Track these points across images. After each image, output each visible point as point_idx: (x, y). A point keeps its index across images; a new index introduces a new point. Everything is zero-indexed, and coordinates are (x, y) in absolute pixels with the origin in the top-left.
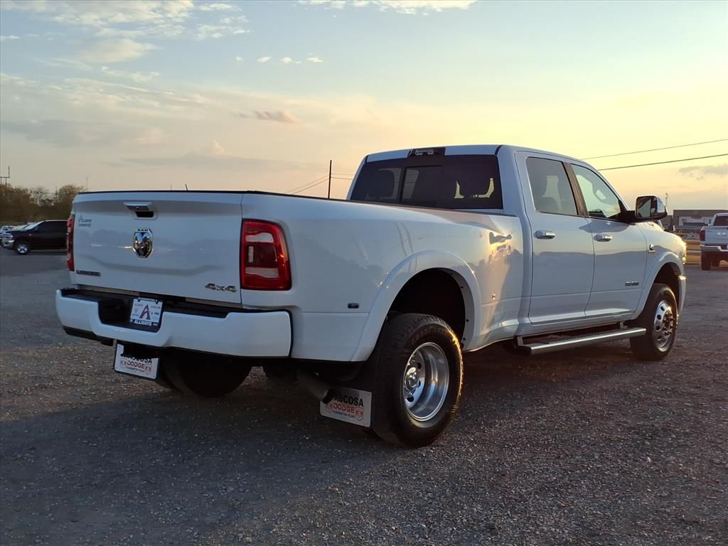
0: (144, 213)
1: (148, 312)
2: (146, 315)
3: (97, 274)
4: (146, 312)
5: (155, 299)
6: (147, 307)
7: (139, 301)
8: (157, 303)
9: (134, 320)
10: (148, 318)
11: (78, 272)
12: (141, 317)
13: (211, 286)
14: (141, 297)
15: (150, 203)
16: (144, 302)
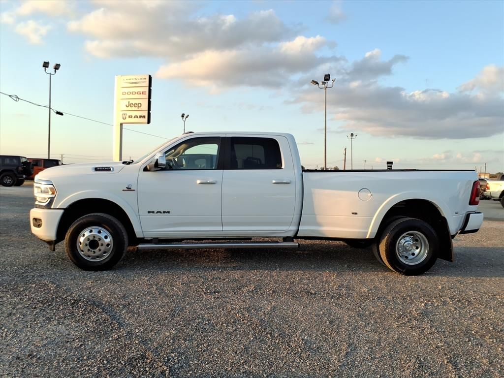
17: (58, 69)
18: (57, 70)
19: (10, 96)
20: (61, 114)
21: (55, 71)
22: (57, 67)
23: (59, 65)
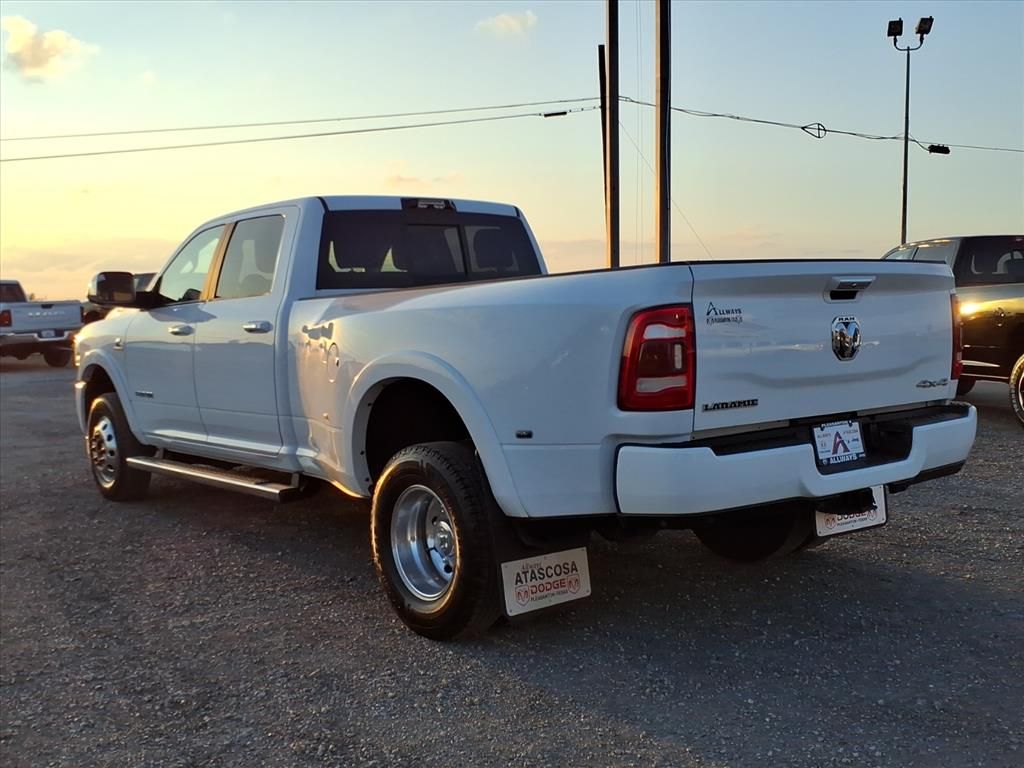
0: (844, 293)
1: (842, 442)
2: (841, 447)
3: (754, 403)
4: (839, 442)
5: (848, 420)
6: (838, 434)
7: (822, 429)
8: (850, 425)
9: (829, 459)
10: (846, 450)
11: (706, 408)
12: (835, 451)
13: (924, 384)
14: (826, 422)
15: (874, 277)
16: (832, 429)
17: (927, 32)
18: (925, 35)
19: (803, 128)
20: (944, 150)
21: (922, 39)
22: (925, 26)
23: (931, 20)
